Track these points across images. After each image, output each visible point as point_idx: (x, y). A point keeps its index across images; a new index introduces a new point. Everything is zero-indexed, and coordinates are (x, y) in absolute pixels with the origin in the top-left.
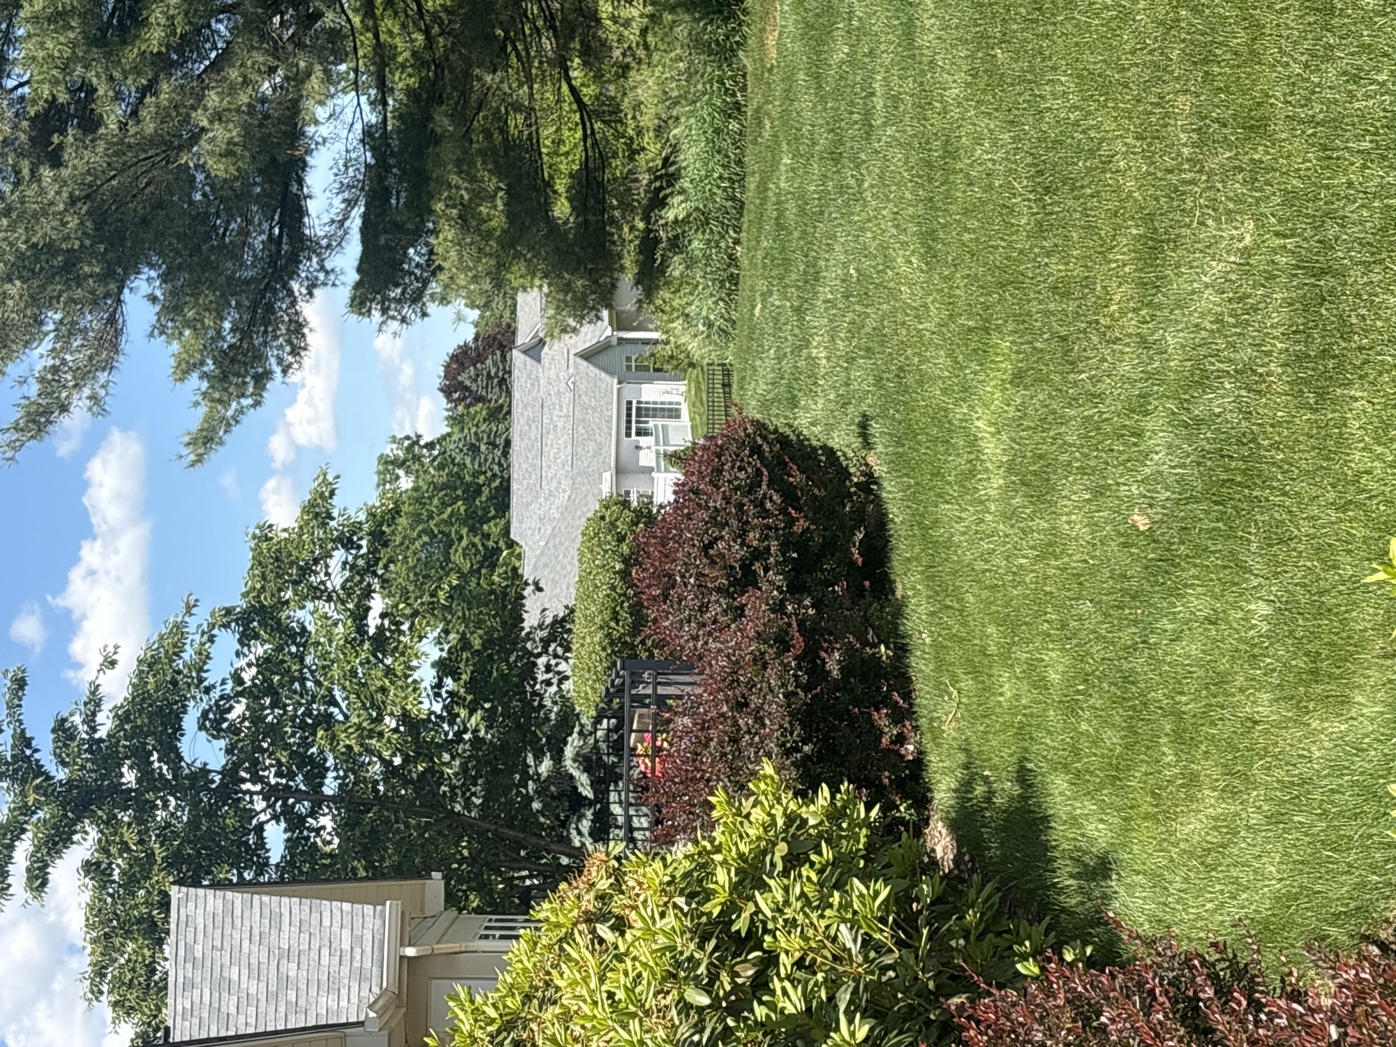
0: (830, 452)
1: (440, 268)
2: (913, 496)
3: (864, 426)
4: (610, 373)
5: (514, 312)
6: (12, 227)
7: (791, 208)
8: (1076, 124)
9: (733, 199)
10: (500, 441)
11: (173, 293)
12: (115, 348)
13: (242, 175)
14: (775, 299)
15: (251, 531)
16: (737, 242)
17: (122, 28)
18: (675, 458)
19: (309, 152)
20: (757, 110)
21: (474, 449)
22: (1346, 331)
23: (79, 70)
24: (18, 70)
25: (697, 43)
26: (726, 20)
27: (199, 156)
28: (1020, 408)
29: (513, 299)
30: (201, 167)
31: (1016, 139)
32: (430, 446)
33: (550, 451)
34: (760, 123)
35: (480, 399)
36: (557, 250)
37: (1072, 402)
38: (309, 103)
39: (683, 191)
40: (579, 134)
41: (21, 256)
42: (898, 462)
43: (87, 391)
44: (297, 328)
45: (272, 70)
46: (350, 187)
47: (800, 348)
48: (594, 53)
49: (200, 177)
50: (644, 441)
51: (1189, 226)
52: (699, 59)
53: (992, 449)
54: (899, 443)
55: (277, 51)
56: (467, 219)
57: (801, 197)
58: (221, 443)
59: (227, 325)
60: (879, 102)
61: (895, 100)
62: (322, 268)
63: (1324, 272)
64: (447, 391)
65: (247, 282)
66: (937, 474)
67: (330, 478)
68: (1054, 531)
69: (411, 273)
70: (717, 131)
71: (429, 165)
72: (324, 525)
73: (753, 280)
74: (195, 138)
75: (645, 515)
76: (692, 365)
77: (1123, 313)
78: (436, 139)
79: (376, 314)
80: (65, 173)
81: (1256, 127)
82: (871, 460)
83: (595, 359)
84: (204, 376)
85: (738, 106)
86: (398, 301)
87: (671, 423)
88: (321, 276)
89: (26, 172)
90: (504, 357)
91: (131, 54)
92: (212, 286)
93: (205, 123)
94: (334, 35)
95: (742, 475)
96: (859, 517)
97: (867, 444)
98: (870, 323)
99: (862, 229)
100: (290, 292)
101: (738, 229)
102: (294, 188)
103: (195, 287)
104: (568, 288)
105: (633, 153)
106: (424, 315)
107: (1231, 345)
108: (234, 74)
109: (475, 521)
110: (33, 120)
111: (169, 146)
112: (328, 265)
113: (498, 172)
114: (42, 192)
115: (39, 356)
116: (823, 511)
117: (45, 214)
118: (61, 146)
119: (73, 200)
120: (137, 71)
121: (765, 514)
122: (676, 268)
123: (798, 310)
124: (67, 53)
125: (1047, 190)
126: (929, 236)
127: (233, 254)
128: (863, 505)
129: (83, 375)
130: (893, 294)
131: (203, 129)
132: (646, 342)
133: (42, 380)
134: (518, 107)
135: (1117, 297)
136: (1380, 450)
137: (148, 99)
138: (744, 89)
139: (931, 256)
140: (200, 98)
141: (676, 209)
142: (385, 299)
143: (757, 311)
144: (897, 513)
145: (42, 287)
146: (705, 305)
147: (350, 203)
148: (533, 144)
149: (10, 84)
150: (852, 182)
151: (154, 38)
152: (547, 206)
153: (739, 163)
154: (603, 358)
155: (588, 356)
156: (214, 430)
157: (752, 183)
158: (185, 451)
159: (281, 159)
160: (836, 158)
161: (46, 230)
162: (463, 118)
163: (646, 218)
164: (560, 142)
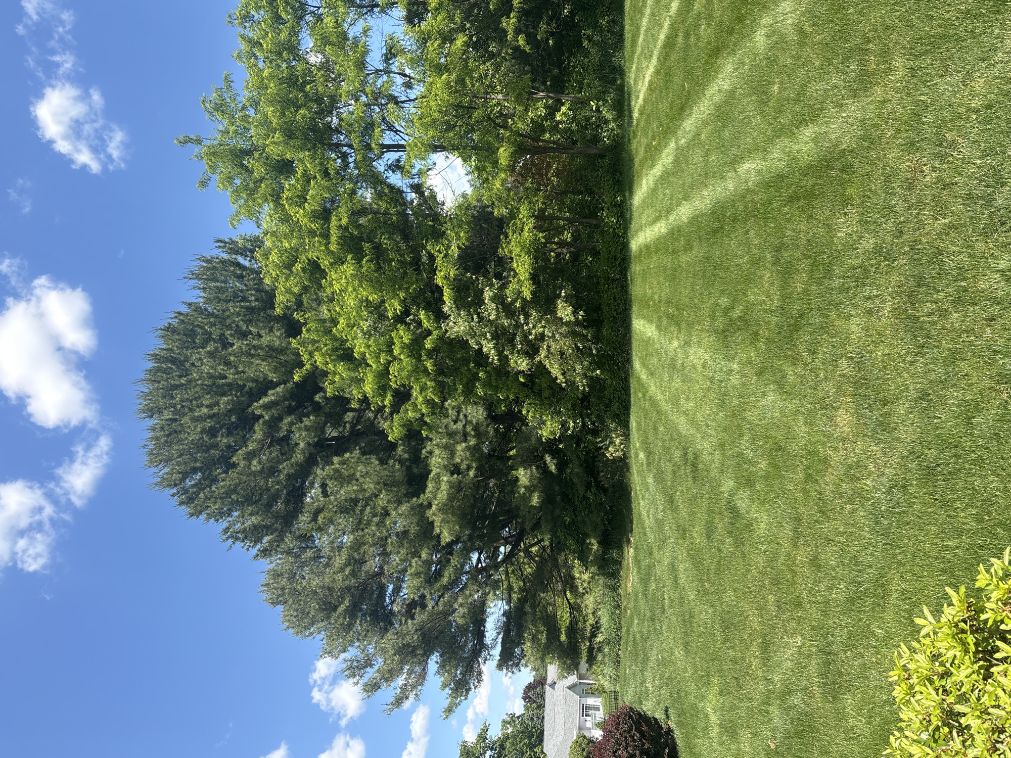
0: (655, 719)
1: (525, 655)
2: (686, 737)
3: (666, 711)
4: (577, 694)
5: (546, 672)
6: (398, 638)
7: (638, 637)
8: (735, 605)
9: (618, 635)
10: (541, 717)
11: (443, 661)
12: (424, 678)
13: (467, 623)
14: (634, 667)
15: (460, 743)
16: (619, 649)
17: (436, 578)
18: (598, 725)
19: (487, 617)
20: (625, 607)
21: (532, 719)
22: (841, 674)
23: (422, 590)
24: (404, 590)
25: (606, 586)
26: (614, 579)
27: (454, 617)
28: (723, 703)
29: (546, 668)
30: (454, 621)
31: (715, 611)
32: (518, 717)
33: (557, 721)
34: (626, 611)
35: (534, 702)
36: (561, 650)
37: (741, 700)
38: (489, 602)
39: (602, 632)
40: (568, 614)
41: (399, 648)
42: (679, 724)
43: (414, 692)
44: (480, 673)
45: (478, 591)
46: (499, 628)
47: (642, 684)
48: (574, 589)
49: (454, 624)
50: (588, 718)
51: (778, 638)
52: (606, 591)
53: (714, 719)
54: (679, 716)
55: (480, 585)
56: (534, 639)
57: (641, 633)
58: (454, 712)
59: (458, 672)
60: (666, 601)
61: (672, 600)
62: (489, 654)
63: (829, 654)
64: (524, 699)
65: (466, 658)
66: (694, 728)
67: (487, 724)
68: (739, 749)
69: (516, 657)
70: (612, 613)
71: (523, 622)
72: (484, 741)
73: (625, 662)
74: (454, 612)
75: (590, 741)
76: (604, 692)
77: (757, 669)
78: (525, 614)
79: (505, 670)
80: (415, 622)
81: (798, 604)
82: (670, 723)
83: (573, 689)
84: (451, 689)
85: (619, 606)
86: (512, 666)
87: (597, 712)
88: (488, 657)
89: (403, 621)
90: (543, 688)
91: (438, 585)
92: (455, 659)
93: (457, 607)
94: (497, 581)
95: (626, 726)
96: (667, 745)
97: (668, 717)
98: (667, 675)
99: (663, 643)
100: (479, 662)
101: (620, 645)
102: (482, 628)
103: (449, 659)
104: (565, 663)
105: (585, 621)
106: (520, 671)
107: (798, 680)
108: (467, 592)
109: (532, 746)
110: (407, 605)
111: (446, 614)
112: (491, 653)
113: (544, 624)
114: (408, 627)
115: (401, 681)
116: (654, 741)
117: (408, 634)
118: (414, 613)
119: (416, 630)
120: (439, 591)
121: (634, 741)
122: (600, 657)
123: (641, 671)
124: (419, 585)
125: (726, 628)
126: (686, 645)
127: (462, 648)
128: (668, 738)
129: (414, 687)
130: (674, 664)
131: (456, 609)
132: (589, 684)
133: (401, 688)
134: (550, 604)
135: (754, 664)
136: (860, 718)
137: (442, 599)
138: (621, 600)
139: (687, 651)
140: (456, 600)
141: (600, 638)
142: (508, 665)
143: (627, 672)
144: (680, 743)
145: (404, 658)
146: (609, 670)
147: (499, 634)
148: (555, 615)
149: (402, 594)
150: (658, 627)
151: (445, 580)
152: (559, 637)
153: (620, 623)
154: (575, 689)
155: (570, 688)
156: (452, 707)
157: (624, 630)
158: (443, 714)
159: (479, 619)
160: (653, 620)
161: (408, 639)
162: (534, 607)
163: (590, 641)
164: (563, 617)
